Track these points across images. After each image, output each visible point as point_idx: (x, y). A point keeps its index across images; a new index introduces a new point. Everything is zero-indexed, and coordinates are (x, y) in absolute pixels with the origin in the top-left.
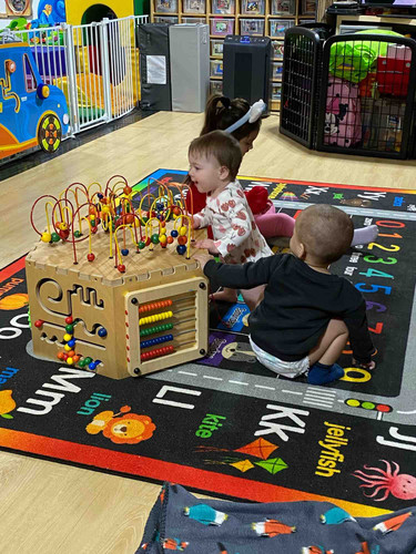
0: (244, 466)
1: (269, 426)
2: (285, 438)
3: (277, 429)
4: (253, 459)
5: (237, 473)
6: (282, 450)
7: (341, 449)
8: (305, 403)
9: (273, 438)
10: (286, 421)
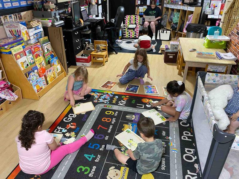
0: (127, 97)
1: (124, 102)
2: (122, 100)
3: (123, 102)
4: (126, 97)
5: (128, 96)
6: (122, 99)
7: (114, 99)
8: (118, 106)
9: (124, 100)
10: (121, 103)
